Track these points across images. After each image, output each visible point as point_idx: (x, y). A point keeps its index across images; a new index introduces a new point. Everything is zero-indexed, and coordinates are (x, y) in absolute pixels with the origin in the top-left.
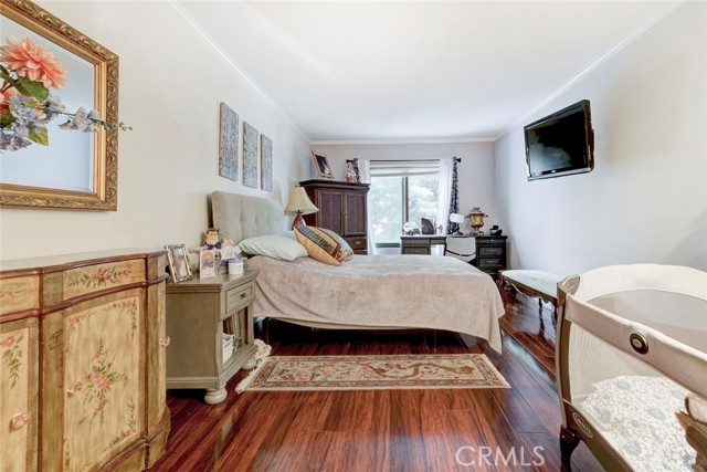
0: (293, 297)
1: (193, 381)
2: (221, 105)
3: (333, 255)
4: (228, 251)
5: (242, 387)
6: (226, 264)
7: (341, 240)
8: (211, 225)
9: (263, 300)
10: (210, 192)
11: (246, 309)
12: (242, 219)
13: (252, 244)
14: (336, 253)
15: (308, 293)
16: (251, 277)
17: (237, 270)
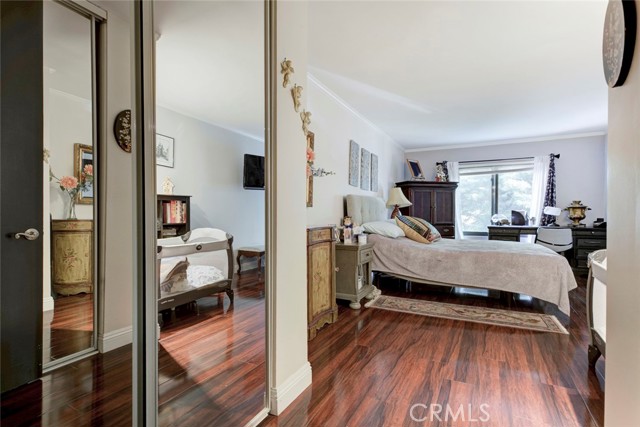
0: (396, 260)
2: (351, 141)
3: (425, 236)
4: (357, 230)
6: (357, 237)
7: (431, 226)
8: (346, 214)
9: (377, 261)
10: (346, 195)
11: (367, 264)
12: (362, 211)
13: (371, 227)
14: (427, 235)
15: (407, 258)
16: (370, 245)
17: (363, 240)
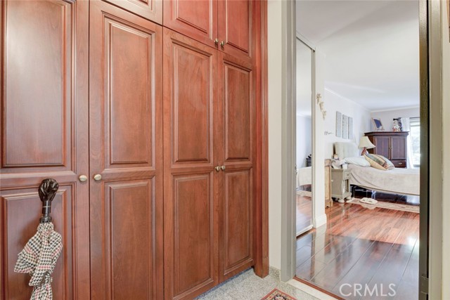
0: (365, 178)
1: (336, 196)
2: (337, 112)
3: (383, 166)
4: (342, 162)
5: (347, 202)
6: (341, 166)
7: (387, 160)
8: (334, 153)
9: (353, 179)
10: (334, 142)
11: (348, 180)
12: (344, 151)
13: (349, 160)
14: (384, 165)
15: (372, 178)
16: (349, 170)
17: (345, 167)
